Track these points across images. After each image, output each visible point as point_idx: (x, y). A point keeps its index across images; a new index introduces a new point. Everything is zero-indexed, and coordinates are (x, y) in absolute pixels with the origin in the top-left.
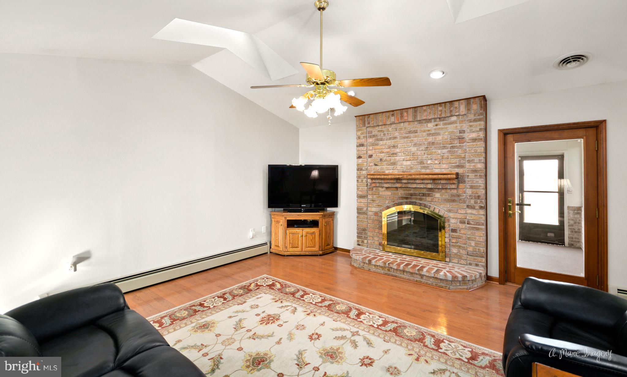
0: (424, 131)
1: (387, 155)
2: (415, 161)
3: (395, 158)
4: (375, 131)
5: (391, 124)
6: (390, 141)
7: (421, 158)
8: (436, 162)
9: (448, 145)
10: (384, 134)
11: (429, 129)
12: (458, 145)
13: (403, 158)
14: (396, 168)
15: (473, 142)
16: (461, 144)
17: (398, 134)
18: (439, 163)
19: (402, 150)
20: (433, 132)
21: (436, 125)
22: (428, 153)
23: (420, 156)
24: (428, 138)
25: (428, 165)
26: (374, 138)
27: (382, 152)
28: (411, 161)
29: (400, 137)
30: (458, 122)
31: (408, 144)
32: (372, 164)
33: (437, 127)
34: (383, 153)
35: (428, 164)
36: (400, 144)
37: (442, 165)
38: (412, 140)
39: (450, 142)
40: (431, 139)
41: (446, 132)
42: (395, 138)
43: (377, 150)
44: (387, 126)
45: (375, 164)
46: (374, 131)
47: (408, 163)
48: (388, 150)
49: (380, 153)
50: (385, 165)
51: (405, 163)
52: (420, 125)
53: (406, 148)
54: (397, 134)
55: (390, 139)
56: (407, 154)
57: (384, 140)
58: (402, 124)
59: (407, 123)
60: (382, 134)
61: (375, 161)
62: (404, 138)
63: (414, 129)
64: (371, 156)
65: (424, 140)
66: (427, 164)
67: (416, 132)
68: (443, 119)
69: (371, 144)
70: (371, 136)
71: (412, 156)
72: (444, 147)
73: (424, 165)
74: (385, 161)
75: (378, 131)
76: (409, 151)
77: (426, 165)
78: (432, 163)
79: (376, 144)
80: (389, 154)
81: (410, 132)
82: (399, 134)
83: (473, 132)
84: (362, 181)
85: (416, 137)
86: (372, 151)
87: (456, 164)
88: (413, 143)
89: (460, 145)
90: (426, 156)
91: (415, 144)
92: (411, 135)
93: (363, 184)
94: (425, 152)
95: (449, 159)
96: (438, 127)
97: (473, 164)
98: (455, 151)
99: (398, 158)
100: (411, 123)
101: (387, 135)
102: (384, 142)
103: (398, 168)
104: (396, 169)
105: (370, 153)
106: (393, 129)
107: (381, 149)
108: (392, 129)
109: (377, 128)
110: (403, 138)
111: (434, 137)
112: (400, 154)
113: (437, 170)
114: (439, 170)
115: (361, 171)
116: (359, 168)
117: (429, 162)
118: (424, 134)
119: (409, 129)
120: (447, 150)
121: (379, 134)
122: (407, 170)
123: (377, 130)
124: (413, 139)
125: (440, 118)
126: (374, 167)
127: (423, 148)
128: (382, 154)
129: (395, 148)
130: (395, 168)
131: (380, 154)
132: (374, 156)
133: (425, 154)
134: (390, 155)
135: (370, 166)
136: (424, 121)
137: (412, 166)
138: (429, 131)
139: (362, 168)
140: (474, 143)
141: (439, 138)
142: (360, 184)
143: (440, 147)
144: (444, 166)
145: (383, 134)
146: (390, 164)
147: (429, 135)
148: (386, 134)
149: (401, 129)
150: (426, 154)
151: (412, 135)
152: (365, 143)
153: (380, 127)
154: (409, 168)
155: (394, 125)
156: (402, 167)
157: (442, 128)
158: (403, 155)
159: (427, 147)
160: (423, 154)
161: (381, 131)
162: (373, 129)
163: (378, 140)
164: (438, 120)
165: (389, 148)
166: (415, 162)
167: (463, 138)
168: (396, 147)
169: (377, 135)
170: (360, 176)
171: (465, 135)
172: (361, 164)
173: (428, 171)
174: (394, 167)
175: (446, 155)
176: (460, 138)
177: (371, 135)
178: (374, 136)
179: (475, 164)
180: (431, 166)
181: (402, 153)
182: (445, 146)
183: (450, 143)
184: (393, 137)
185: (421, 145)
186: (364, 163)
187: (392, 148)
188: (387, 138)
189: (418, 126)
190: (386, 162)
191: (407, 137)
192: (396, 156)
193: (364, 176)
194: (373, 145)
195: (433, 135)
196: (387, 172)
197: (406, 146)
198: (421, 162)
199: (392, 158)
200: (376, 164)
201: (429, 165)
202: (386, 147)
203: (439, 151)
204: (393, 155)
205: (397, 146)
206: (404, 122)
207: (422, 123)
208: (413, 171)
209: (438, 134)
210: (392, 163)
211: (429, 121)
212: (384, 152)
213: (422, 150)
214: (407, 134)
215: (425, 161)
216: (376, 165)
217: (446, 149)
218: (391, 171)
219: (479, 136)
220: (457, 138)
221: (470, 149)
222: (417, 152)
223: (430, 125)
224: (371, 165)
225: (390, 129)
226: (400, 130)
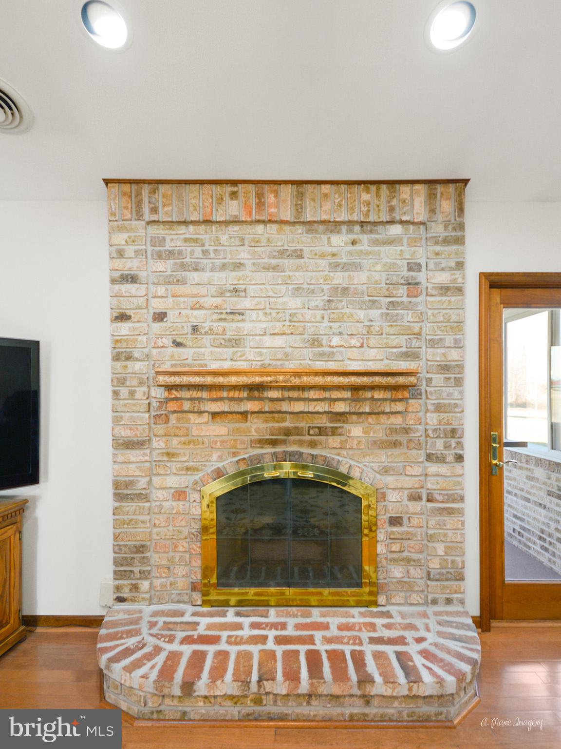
0: (323, 256)
1: (215, 317)
2: (298, 337)
3: (240, 325)
4: (175, 239)
5: (227, 223)
6: (223, 274)
7: (312, 329)
8: (354, 342)
9: (382, 299)
10: (205, 252)
11: (335, 250)
12: (405, 299)
13: (264, 325)
14: (241, 356)
15: (442, 295)
16: (413, 300)
17: (246, 256)
18: (359, 345)
19: (258, 303)
20: (344, 261)
21: (354, 243)
22: (332, 316)
23: (310, 324)
24: (332, 274)
25: (332, 350)
26: (171, 262)
27: (197, 306)
28: (284, 337)
29: (254, 264)
30: (405, 240)
31: (276, 287)
32: (164, 340)
33: (354, 248)
34: (201, 308)
35: (333, 347)
36: (254, 287)
37: (368, 349)
38: (289, 277)
39: (387, 290)
40: (339, 278)
41: (377, 264)
42: (239, 266)
43: (182, 299)
44: (214, 228)
45: (174, 342)
46: (172, 240)
47: (279, 341)
48: (218, 301)
49: (192, 309)
50: (208, 345)
51: (268, 341)
52: (310, 236)
53: (271, 300)
54: (244, 255)
55: (224, 267)
56: (274, 315)
57: (203, 270)
58: (260, 228)
59: (275, 227)
60: (198, 251)
61: (174, 333)
62: (267, 268)
63: (293, 247)
64: (160, 317)
65: (321, 281)
66: (330, 346)
67: (301, 257)
68: (369, 227)
69: (161, 278)
70: (160, 251)
71: (287, 323)
72: (373, 304)
73: (320, 349)
74: (206, 333)
75: (186, 240)
76: (279, 307)
77: (327, 349)
78: (343, 343)
79: (178, 281)
80: (222, 313)
81: (282, 254)
82: (249, 257)
83: (443, 269)
84: (132, 393)
85: (298, 268)
86: (164, 299)
87: (400, 350)
88: (291, 287)
89: (410, 299)
90: (326, 324)
91: (298, 289)
92: (286, 261)
93: (135, 405)
94: (323, 312)
95: (384, 336)
96: (358, 248)
97: (442, 351)
98: (397, 315)
99: (247, 327)
100: (287, 228)
101: (212, 256)
102: (205, 276)
103: (247, 355)
104: (243, 358)
105: (158, 305)
106: (232, 240)
107: (195, 296)
108: (231, 238)
109: (182, 229)
110: (264, 268)
111: (346, 274)
112: (254, 315)
113: (355, 363)
114: (360, 363)
115: (129, 363)
116: (122, 352)
117: (336, 341)
118: (323, 263)
119: (279, 244)
120: (380, 311)
121: (189, 249)
122: (274, 363)
123: (182, 237)
124: (291, 274)
125: (362, 224)
126: (172, 350)
127: (318, 300)
128: (195, 312)
129: (239, 296)
130: (239, 354)
131: (190, 312)
132: (172, 316)
133: (323, 318)
134: (223, 316)
135: (158, 347)
136: (321, 228)
137: (289, 350)
138: (334, 255)
139: (131, 352)
140: (444, 298)
141: (361, 277)
142: (125, 405)
143: (364, 302)
144: (373, 353)
145: (203, 251)
146: (223, 342)
147: (335, 266)
148: (211, 252)
149: (257, 242)
150: (326, 318)
151: (287, 263)
152: (142, 274)
153: (191, 228)
154: (279, 356)
155: (236, 228)
156: (261, 354)
157: (368, 253)
158: (264, 319)
159: (329, 301)
160: (318, 318)
161: (196, 241)
162: (167, 232)
163: (184, 267)
164: (357, 228)
165: (221, 294)
166: (297, 340)
167: (417, 284)
168: (243, 294)
169: (180, 253)
170: (125, 379)
171: (421, 277)
172: (126, 341)
173: (332, 366)
174: (237, 352)
175: (378, 324)
176: (409, 284)
177: (162, 249)
178: (171, 254)
179: (447, 350)
180: (341, 353)
181: (261, 313)
182: (374, 302)
183: (387, 294)
184: (233, 263)
185: (313, 291)
186: (140, 338)
187: (228, 294)
188: (212, 263)
189: (304, 239)
190: (212, 337)
191: (275, 268)
192: (243, 320)
193: (139, 378)
194: (169, 283)
195: (345, 267)
196: (214, 366)
197: (271, 294)
198: (314, 340)
199: (231, 324)
200: (178, 340)
201: (334, 350)
202: (213, 290)
203: (361, 314)
204: (231, 316)
205: (245, 290)
206: (263, 222)
207: (316, 231)
208: (291, 366)
209: (358, 267)
210: (230, 340)
211: (332, 226)
212: (206, 305)
213: (317, 306)
214: (274, 257)
215: (325, 337)
216: (178, 344)
217: (377, 308)
218: (226, 365)
219: (455, 279)
220: (403, 282)
221: (436, 311)
222: (303, 311)
223: (339, 240)
224: (160, 344)
225: (224, 239)
226: (253, 244)
